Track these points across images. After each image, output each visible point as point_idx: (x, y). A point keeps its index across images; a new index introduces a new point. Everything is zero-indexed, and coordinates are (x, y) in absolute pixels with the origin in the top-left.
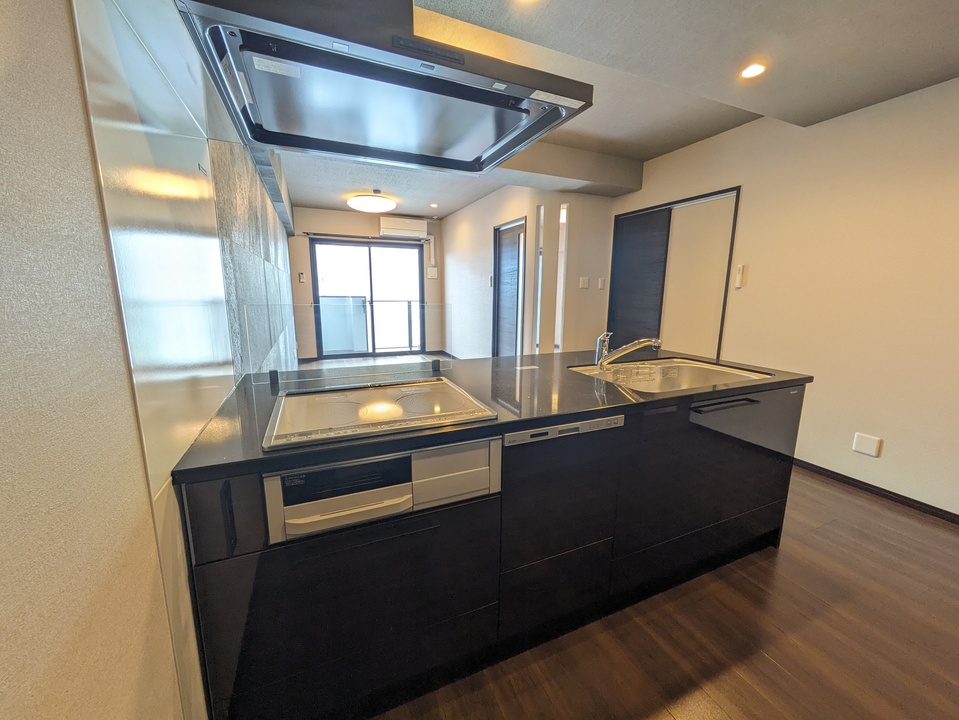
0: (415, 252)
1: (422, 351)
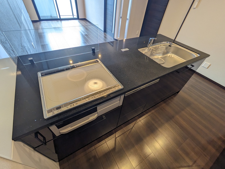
1: (78, 18)
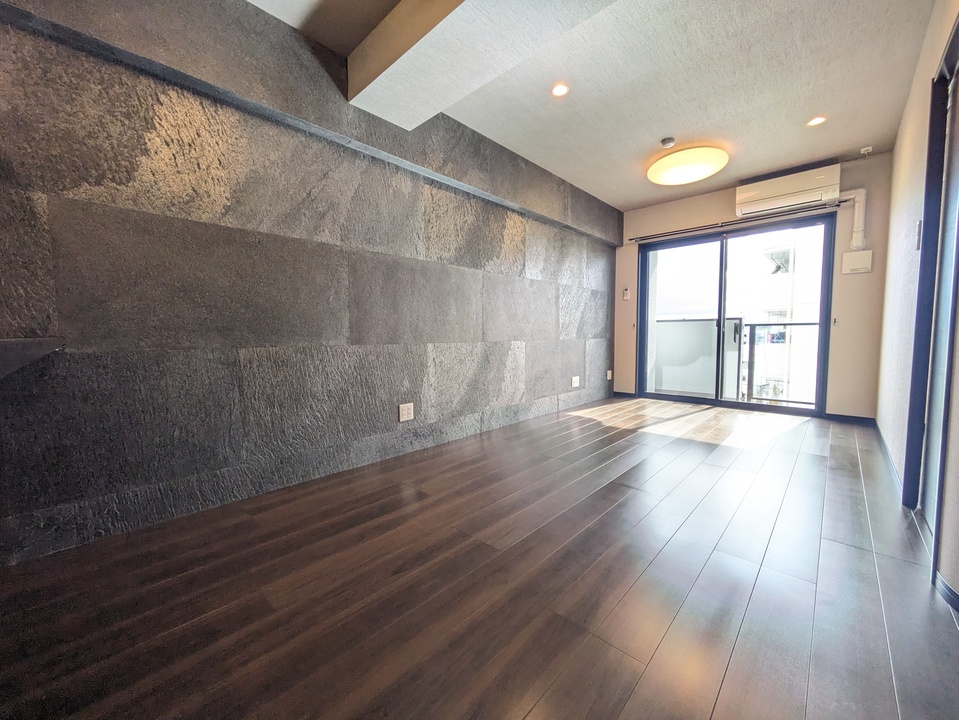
0: (818, 231)
1: (820, 413)
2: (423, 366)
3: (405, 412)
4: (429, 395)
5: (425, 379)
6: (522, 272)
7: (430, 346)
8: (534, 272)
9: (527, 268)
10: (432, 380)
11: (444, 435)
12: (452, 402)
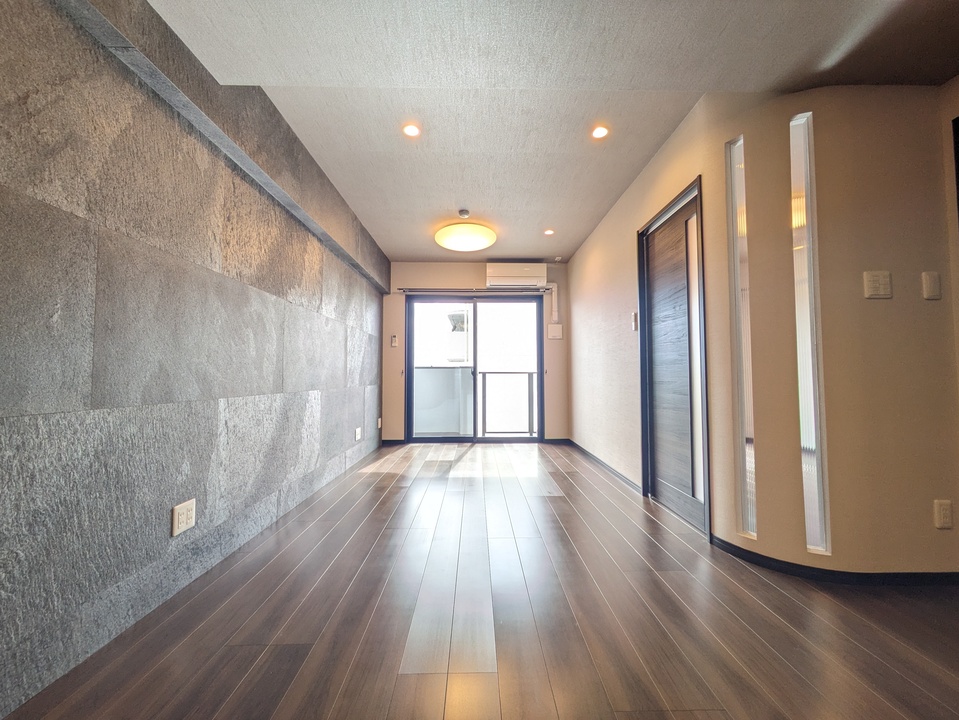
1: (541, 440)
2: (212, 435)
3: (183, 518)
4: (218, 479)
5: (213, 457)
6: (319, 308)
7: (222, 402)
8: (329, 309)
9: (323, 304)
10: (223, 454)
11: (234, 540)
12: (246, 484)
